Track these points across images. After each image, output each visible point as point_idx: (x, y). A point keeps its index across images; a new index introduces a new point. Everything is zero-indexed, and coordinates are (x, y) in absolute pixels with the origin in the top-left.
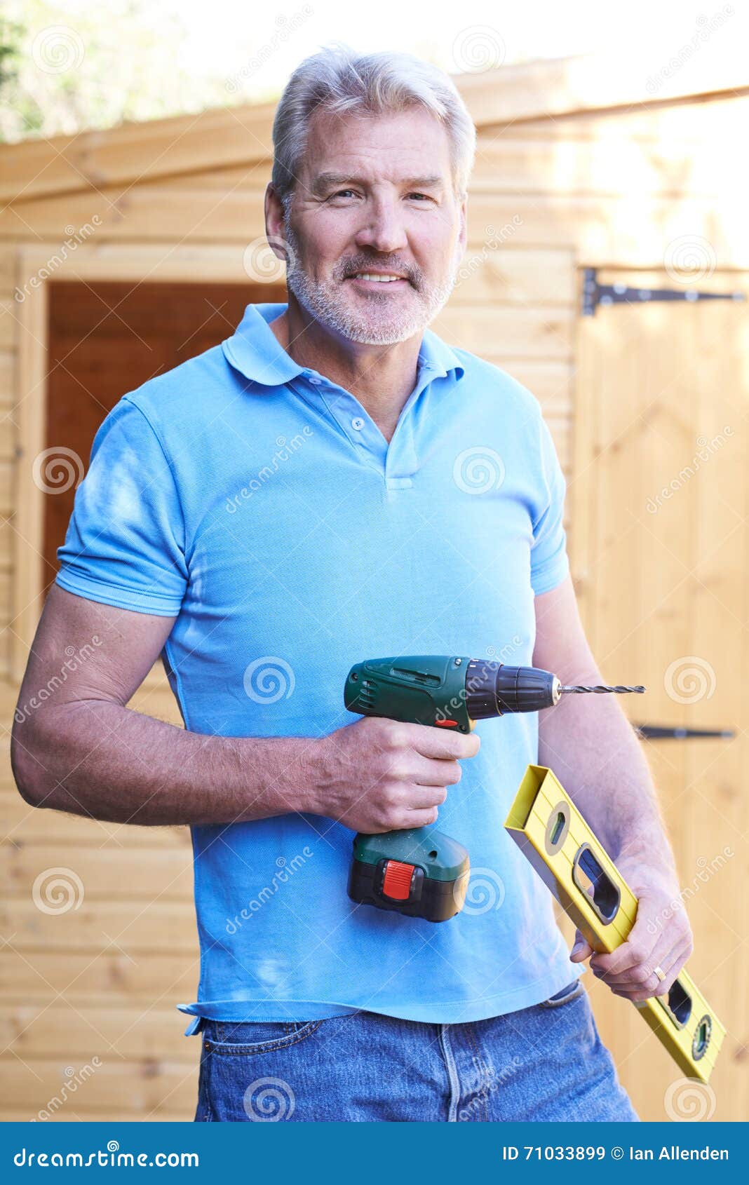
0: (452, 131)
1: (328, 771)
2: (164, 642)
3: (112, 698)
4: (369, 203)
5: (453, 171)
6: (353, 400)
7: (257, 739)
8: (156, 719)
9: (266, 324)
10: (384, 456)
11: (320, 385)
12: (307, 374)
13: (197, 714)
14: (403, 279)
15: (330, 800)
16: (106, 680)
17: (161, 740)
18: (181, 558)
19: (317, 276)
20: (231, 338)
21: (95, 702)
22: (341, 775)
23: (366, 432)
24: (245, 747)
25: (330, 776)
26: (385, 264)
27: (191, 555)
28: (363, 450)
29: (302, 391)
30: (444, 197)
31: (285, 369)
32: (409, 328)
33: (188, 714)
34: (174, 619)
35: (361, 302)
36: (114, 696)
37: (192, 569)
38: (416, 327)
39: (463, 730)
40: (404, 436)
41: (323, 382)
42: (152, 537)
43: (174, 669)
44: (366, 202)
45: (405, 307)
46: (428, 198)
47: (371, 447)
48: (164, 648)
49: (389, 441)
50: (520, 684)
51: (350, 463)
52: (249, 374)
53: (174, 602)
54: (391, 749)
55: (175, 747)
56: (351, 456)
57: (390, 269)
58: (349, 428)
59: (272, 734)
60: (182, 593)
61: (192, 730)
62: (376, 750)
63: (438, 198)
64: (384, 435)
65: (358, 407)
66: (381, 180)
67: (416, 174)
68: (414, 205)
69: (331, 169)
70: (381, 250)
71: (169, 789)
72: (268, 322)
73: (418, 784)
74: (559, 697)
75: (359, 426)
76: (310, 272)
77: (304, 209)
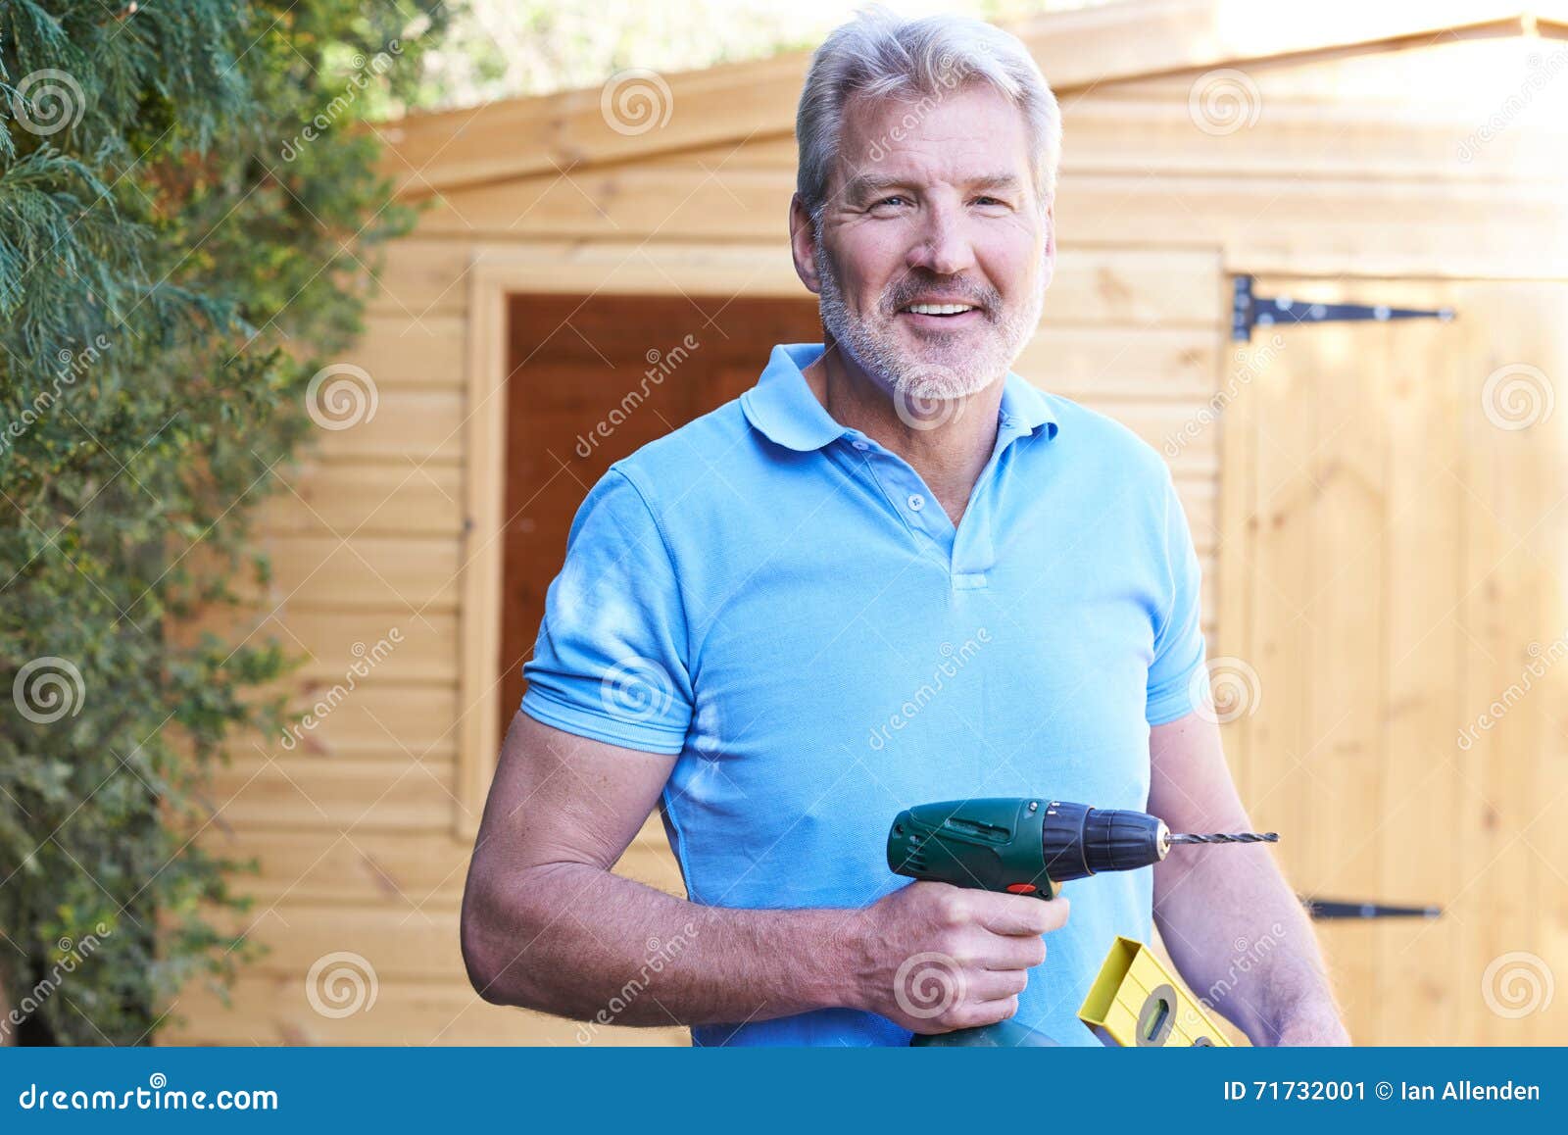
0: (1030, 116)
1: (870, 955)
2: (662, 788)
3: (592, 860)
4: (923, 212)
5: (1033, 167)
6: (908, 471)
7: (779, 911)
8: (649, 887)
9: (798, 370)
10: (950, 545)
11: (866, 451)
12: (849, 436)
13: (705, 883)
14: (975, 309)
15: (876, 993)
16: (585, 837)
17: (654, 913)
18: (685, 677)
19: (860, 309)
20: (752, 390)
21: (571, 865)
22: (887, 960)
23: (925, 513)
24: (763, 922)
25: (873, 961)
26: (948, 290)
27: (697, 674)
28: (921, 536)
29: (844, 458)
30: (1021, 200)
31: (819, 428)
32: (983, 372)
33: (692, 882)
34: (677, 757)
35: (917, 345)
36: (596, 858)
37: (698, 693)
38: (993, 371)
39: (1043, 895)
40: (977, 518)
41: (871, 447)
42: (647, 650)
43: (677, 826)
44: (919, 211)
45: (975, 346)
46: (999, 202)
47: (932, 532)
48: (662, 796)
49: (957, 524)
50: (1115, 835)
51: (905, 554)
52: (775, 436)
53: (676, 736)
54: (949, 926)
55: (673, 922)
56: (908, 546)
57: (955, 296)
58: (905, 508)
59: (799, 905)
60: (685, 724)
61: (697, 901)
62: (930, 928)
63: (1015, 202)
64: (949, 516)
65: (917, 482)
66: (937, 181)
67: (982, 173)
68: (981, 210)
69: (873, 169)
70: (940, 272)
71: (666, 979)
72: (800, 368)
73: (988, 970)
74: (1167, 850)
75: (919, 506)
76: (852, 305)
77: (841, 222)
